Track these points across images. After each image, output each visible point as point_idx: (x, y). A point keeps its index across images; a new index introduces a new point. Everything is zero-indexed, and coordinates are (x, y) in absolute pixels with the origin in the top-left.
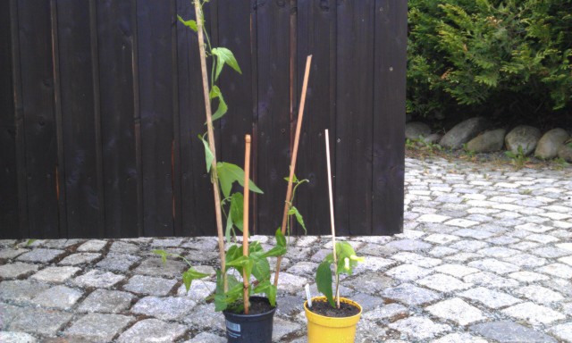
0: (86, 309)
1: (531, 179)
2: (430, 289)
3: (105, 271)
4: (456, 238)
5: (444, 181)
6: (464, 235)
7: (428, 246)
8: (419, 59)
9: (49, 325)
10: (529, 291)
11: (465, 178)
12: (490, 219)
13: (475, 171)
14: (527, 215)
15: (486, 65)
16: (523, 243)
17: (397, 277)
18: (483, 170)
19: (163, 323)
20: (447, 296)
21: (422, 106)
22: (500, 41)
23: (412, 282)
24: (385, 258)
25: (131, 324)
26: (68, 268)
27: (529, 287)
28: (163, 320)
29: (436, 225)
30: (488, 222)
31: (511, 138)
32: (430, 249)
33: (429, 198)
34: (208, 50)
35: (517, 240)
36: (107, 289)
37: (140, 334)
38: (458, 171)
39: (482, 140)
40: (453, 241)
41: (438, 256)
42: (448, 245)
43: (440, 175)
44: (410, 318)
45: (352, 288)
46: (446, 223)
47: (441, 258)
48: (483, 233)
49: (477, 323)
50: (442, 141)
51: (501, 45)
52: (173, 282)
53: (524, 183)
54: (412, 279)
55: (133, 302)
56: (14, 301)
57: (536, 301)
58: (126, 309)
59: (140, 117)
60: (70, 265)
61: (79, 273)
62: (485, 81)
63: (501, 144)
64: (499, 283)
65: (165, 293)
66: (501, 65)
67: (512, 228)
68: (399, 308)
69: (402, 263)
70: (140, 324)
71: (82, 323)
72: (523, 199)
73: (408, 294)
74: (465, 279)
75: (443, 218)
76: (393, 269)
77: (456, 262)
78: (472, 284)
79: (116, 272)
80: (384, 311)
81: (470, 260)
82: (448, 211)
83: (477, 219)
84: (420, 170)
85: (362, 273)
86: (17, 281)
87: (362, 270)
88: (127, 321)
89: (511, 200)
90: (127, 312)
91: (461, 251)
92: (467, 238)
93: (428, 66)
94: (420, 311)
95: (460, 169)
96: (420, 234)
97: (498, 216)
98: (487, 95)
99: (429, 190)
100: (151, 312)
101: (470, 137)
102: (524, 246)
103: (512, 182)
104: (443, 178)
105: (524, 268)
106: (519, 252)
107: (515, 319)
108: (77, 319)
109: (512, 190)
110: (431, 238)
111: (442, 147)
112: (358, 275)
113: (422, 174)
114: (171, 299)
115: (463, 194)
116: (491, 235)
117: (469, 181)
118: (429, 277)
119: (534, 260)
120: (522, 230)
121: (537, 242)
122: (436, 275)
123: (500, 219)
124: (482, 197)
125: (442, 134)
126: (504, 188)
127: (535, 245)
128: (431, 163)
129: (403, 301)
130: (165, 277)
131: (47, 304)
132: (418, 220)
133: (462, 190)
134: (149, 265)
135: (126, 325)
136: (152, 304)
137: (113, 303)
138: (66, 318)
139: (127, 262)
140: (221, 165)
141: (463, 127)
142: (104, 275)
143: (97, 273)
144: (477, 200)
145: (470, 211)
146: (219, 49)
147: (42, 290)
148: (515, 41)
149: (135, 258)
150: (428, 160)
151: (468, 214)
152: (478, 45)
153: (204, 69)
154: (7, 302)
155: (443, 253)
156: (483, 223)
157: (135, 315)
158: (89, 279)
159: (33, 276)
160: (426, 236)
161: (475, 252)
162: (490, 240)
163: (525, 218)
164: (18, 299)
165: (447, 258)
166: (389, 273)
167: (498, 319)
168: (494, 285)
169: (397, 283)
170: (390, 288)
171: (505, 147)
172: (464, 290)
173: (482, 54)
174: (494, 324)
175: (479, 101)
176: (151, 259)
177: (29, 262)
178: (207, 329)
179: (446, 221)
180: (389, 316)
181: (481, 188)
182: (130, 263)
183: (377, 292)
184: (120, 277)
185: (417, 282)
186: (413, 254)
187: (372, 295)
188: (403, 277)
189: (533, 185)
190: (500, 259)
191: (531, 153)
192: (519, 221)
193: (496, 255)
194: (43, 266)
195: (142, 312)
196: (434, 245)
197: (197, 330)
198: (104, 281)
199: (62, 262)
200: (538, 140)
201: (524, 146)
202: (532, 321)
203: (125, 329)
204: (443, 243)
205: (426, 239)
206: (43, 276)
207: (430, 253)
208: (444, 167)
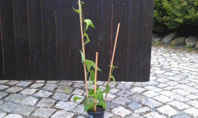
0: (39, 106)
1: (194, 56)
2: (158, 101)
3: (46, 90)
4: (167, 80)
5: (163, 56)
6: (170, 79)
7: (157, 83)
8: (155, 11)
9: (27, 112)
10: (193, 103)
11: (170, 55)
12: (179, 72)
13: (174, 52)
14: (193, 72)
15: (179, 15)
16: (191, 83)
17: (147, 96)
18: (176, 52)
19: (66, 112)
20: (164, 104)
21: (156, 28)
22: (184, 7)
23: (152, 98)
24: (142, 88)
25: (55, 112)
26: (33, 90)
27: (193, 101)
28: (66, 111)
29: (160, 75)
30: (178, 74)
31: (187, 40)
32: (158, 85)
33: (158, 64)
34: (83, 20)
35: (189, 82)
36: (46, 98)
37: (58, 116)
38: (168, 52)
39: (177, 41)
40: (166, 81)
41: (161, 87)
42: (164, 83)
43: (161, 54)
44: (151, 113)
45: (131, 100)
46: (164, 74)
47: (162, 88)
48: (177, 78)
49: (175, 115)
50: (162, 41)
51: (185, 8)
52: (69, 96)
53: (191, 58)
54: (152, 97)
55: (56, 103)
56: (15, 102)
57: (196, 107)
58: (53, 106)
59: (58, 39)
60: (34, 88)
61: (37, 92)
62: (179, 21)
63: (183, 43)
64: (182, 99)
65: (66, 100)
66: (184, 15)
67: (187, 76)
68: (147, 108)
69: (149, 90)
70: (58, 112)
71: (38, 111)
72: (191, 65)
73: (151, 103)
74: (171, 97)
75: (163, 72)
76: (145, 92)
77: (167, 90)
78: (173, 100)
79: (49, 91)
80: (142, 110)
81: (172, 89)
82: (164, 69)
83: (175, 72)
84: (154, 51)
85: (134, 94)
86: (16, 94)
87: (134, 93)
88: (54, 111)
89: (187, 65)
90: (53, 107)
91: (169, 86)
92: (171, 80)
93: (158, 14)
94: (155, 110)
95: (168, 51)
96: (154, 78)
97: (182, 71)
98: (179, 25)
99: (158, 60)
100: (61, 107)
101: (172, 40)
102: (191, 84)
103: (187, 57)
104: (163, 55)
105: (191, 93)
106: (190, 87)
107: (188, 114)
108: (36, 110)
109: (187, 61)
110: (159, 80)
111: (162, 43)
112: (133, 95)
113: (155, 53)
114: (68, 102)
115: (170, 62)
116: (180, 79)
117: (172, 57)
118: (158, 96)
119: (195, 90)
120: (191, 78)
121: (196, 83)
122: (160, 95)
123: (183, 73)
124: (176, 63)
125: (162, 38)
126: (184, 60)
127: (195, 84)
128: (158, 49)
129: (149, 106)
130: (66, 94)
131: (26, 103)
132: (154, 72)
133: (169, 61)
134: (61, 89)
135: (53, 112)
136: (62, 104)
137: (48, 104)
138: (33, 109)
139: (53, 87)
140: (87, 61)
141: (170, 36)
142: (45, 92)
143: (43, 92)
144: (174, 64)
145: (172, 69)
146: (87, 20)
147: (24, 98)
148: (190, 7)
149: (56, 86)
150: (157, 48)
151: (172, 70)
152: (176, 8)
153: (82, 27)
154: (12, 102)
155: (163, 86)
156: (177, 74)
157: (56, 109)
158: (40, 94)
159: (21, 92)
160: (157, 79)
161: (174, 86)
162: (179, 81)
163: (191, 73)
164: (16, 101)
165: (164, 88)
166: (144, 94)
167: (182, 114)
168: (181, 100)
169: (147, 98)
170: (144, 100)
171: (184, 44)
172: (170, 102)
173: (178, 11)
174: (181, 116)
175: (176, 27)
176: (61, 86)
177: (20, 87)
178: (81, 115)
179: (164, 73)
180: (144, 112)
181: (176, 59)
182: (54, 88)
183: (140, 102)
184: (51, 93)
185: (154, 98)
186: (152, 86)
187: (138, 103)
188: (149, 96)
189: (194, 59)
190: (183, 89)
191: (194, 46)
192: (189, 74)
193: (181, 88)
194: (24, 88)
195: (59, 107)
196: (160, 83)
197: (77, 115)
198: (45, 95)
199: (31, 87)
200: (196, 42)
201: (191, 44)
202: (194, 115)
203: (53, 114)
204: (163, 82)
205: (157, 80)
206: (24, 92)
207: (158, 86)
208: (163, 50)
